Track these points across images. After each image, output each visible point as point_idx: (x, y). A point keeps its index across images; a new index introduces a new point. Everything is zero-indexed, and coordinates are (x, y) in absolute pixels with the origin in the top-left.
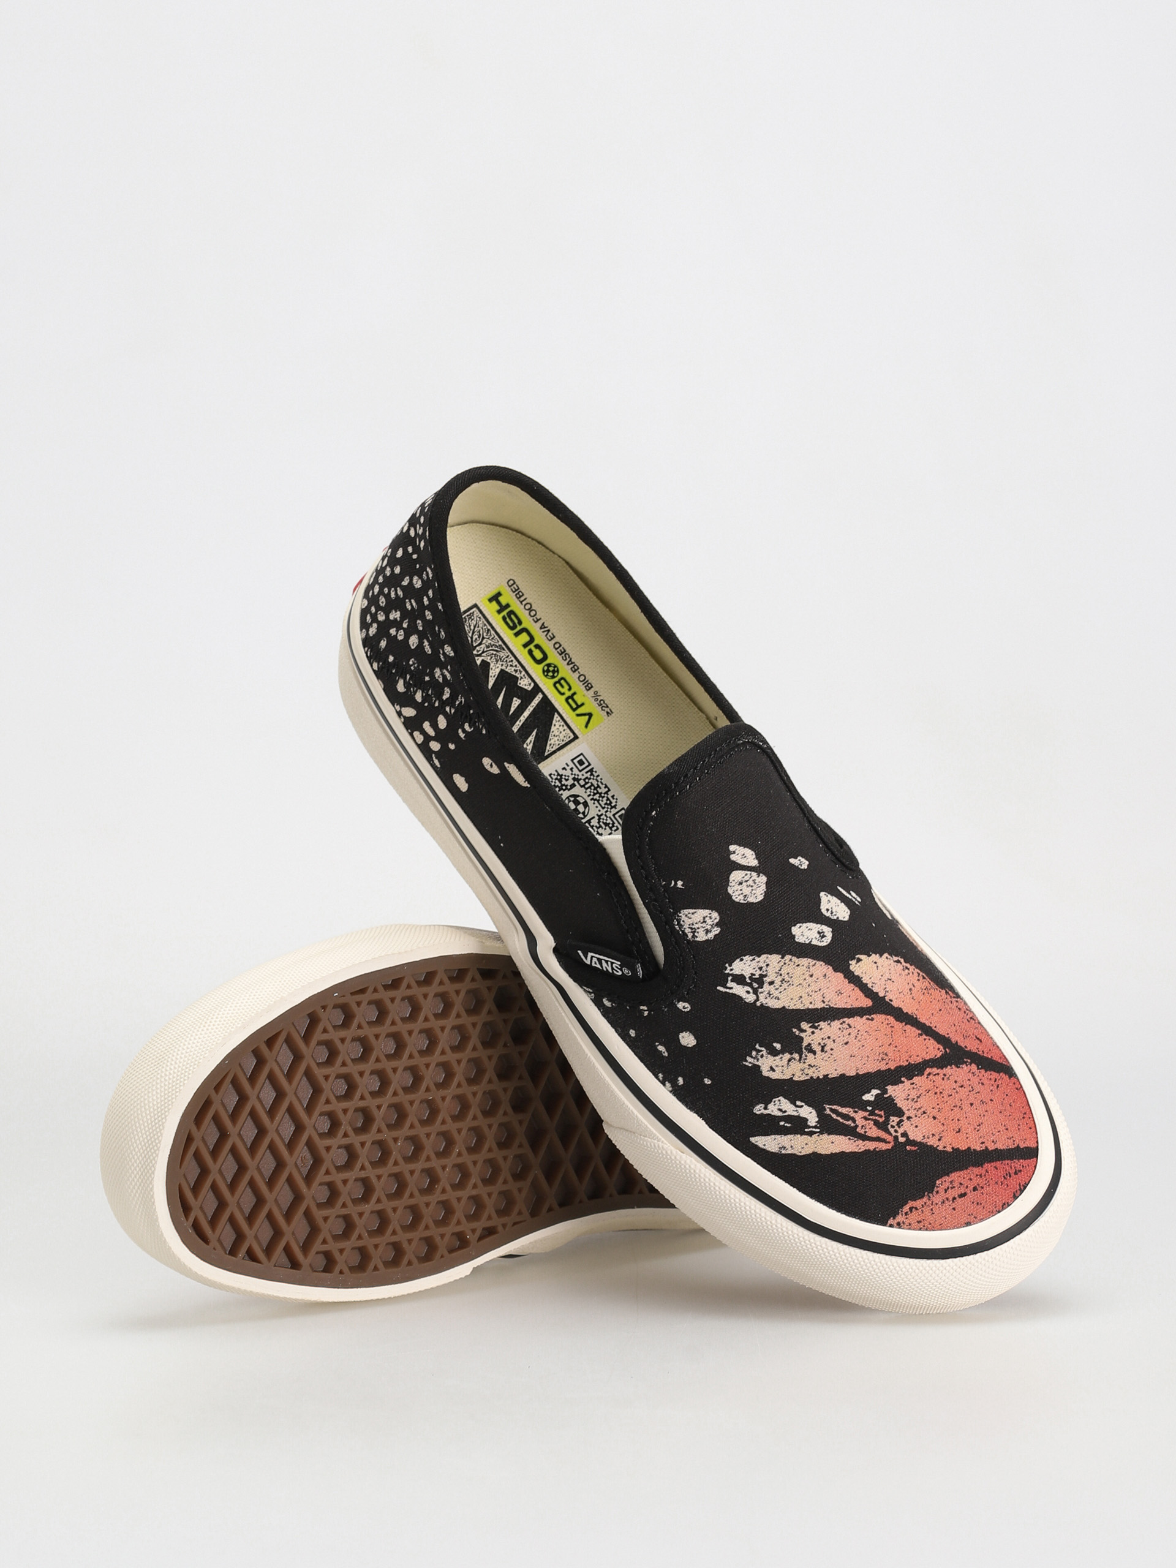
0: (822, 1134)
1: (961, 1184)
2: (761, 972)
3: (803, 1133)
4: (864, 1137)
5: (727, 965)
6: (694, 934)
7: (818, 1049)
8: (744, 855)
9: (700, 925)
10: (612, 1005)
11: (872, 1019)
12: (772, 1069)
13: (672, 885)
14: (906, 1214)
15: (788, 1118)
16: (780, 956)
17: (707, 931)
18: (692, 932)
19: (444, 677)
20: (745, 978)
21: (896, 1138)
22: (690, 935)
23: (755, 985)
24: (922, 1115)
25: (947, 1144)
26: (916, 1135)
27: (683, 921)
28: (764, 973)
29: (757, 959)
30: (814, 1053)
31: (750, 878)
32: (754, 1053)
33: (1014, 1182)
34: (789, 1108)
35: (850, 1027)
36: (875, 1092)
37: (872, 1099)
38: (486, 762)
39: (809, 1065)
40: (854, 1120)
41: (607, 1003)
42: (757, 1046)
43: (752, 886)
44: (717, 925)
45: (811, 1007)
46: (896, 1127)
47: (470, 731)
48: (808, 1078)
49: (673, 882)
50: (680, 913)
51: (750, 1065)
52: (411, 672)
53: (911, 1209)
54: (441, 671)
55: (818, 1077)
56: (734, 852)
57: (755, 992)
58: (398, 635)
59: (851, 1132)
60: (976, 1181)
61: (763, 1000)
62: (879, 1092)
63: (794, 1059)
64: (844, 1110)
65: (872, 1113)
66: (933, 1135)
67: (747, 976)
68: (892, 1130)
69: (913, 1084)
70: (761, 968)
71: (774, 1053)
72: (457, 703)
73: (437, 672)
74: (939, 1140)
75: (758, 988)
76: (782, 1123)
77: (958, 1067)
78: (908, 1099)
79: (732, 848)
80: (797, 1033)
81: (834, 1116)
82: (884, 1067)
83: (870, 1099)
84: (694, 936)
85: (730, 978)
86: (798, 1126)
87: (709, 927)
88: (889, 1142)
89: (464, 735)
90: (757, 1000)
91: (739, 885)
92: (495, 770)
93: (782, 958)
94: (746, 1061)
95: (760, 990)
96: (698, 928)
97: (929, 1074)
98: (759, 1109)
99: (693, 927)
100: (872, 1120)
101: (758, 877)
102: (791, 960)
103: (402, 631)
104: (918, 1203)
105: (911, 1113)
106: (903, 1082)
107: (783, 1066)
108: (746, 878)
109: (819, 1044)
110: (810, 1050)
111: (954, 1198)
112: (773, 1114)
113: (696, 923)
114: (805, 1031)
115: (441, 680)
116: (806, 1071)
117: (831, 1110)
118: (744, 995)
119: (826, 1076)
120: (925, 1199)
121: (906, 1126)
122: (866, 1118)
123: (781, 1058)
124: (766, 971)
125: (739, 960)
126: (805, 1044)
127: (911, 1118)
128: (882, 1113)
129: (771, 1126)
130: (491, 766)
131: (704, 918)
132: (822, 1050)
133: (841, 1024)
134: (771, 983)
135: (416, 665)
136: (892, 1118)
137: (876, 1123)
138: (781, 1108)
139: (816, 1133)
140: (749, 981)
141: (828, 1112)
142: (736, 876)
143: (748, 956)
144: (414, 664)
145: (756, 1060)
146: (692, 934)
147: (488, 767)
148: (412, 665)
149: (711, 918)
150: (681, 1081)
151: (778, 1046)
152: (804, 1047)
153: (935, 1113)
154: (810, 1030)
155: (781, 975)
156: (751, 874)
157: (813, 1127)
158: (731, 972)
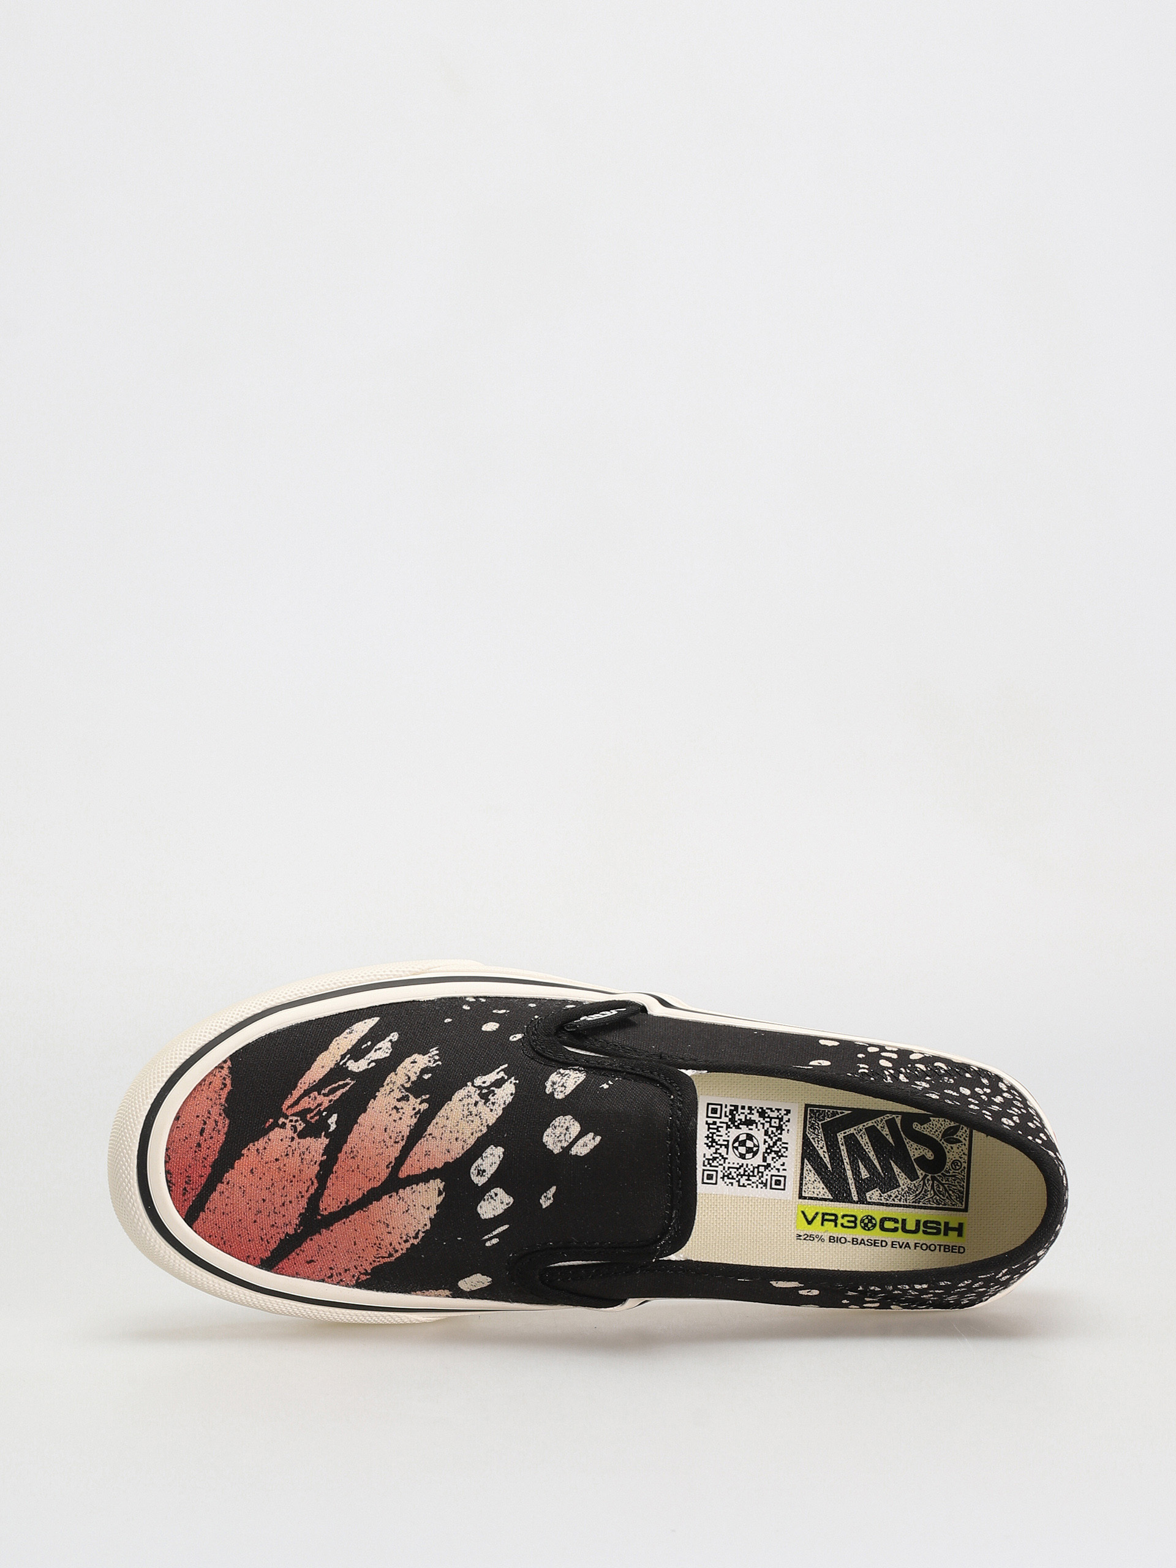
0: (336, 1064)
1: (211, 1138)
2: (490, 1102)
3: (349, 1052)
4: (307, 1093)
5: (517, 1082)
7: (399, 1105)
8: (586, 1146)
11: (388, 1167)
13: (610, 1082)
14: (224, 1079)
15: (368, 1050)
16: (490, 1125)
17: (554, 1083)
20: (496, 1088)
21: (287, 1118)
23: (485, 1091)
24: (287, 1152)
25: (250, 1153)
26: (276, 1134)
28: (488, 1104)
29: (503, 1106)
30: (399, 1100)
31: (565, 1140)
33: (180, 1181)
34: (374, 1055)
35: (395, 1142)
36: (333, 1127)
37: (329, 1121)
38: (826, 1063)
39: (393, 1090)
40: (324, 1095)
41: (571, 1005)
42: (440, 1063)
43: (558, 1137)
44: (552, 1094)
45: (434, 1121)
46: (293, 1124)
48: (385, 1084)
51: (431, 1050)
52: (944, 1075)
53: (225, 1085)
54: (924, 1086)
55: (379, 1091)
56: (594, 1139)
57: (480, 1088)
58: (981, 1090)
59: (318, 1087)
60: (204, 1152)
61: (469, 1088)
62: (330, 1131)
63: (407, 1082)
64: (339, 1093)
65: (320, 1113)
66: (265, 1148)
67: (496, 1090)
68: (295, 1118)
69: (315, 1163)
70: (493, 1104)
71: (424, 1071)
72: (889, 1078)
73: (925, 1084)
74: (258, 1150)
75: (481, 1092)
77: (300, 1214)
78: (307, 1149)
79: (598, 1138)
80: (424, 1097)
81: (341, 1083)
82: (345, 1148)
83: (330, 1119)
84: (559, 1073)
85: (506, 1077)
87: (555, 1087)
88: (287, 1109)
89: (861, 1066)
90: (473, 1085)
91: (567, 1127)
93: (488, 1126)
94: (436, 1050)
95: (478, 1092)
96: (562, 1079)
97: (312, 1183)
99: (567, 1076)
100: (314, 1109)
101: (561, 1147)
102: (481, 1131)
103: (982, 1093)
104: (224, 1094)
105: (294, 1144)
106: (322, 1156)
107: (409, 1071)
108: (568, 1136)
109: (402, 1108)
110: (405, 1098)
111: (205, 1123)
112: (383, 1042)
113: (567, 1080)
114: (420, 1104)
115: (918, 1083)
116: (391, 1085)
117: (348, 1084)
118: (485, 1078)
119: (375, 1098)
120: (223, 1101)
121: (288, 1132)
122: (320, 1105)
123: (416, 1073)
124: (488, 1107)
125: (514, 1092)
126: (411, 1097)
127: (292, 1141)
128: (313, 1121)
130: (820, 1063)
131: (565, 1087)
132: (395, 1107)
133: (403, 1136)
134: (476, 1104)
135: (946, 1080)
136: (303, 1125)
137: (310, 1110)
138: (381, 1050)
139: (341, 1061)
140: (492, 1088)
141: (348, 1081)
142: (576, 1128)
143: (511, 1100)
144: (949, 1080)
145: (431, 1055)
146: (562, 1073)
149: (562, 1092)
150: (466, 1007)
151: (426, 1077)
152: (410, 1095)
153: (280, 1164)
154: (418, 1107)
155: (476, 1115)
156: (568, 1141)
157: (347, 1061)
158: (509, 1081)
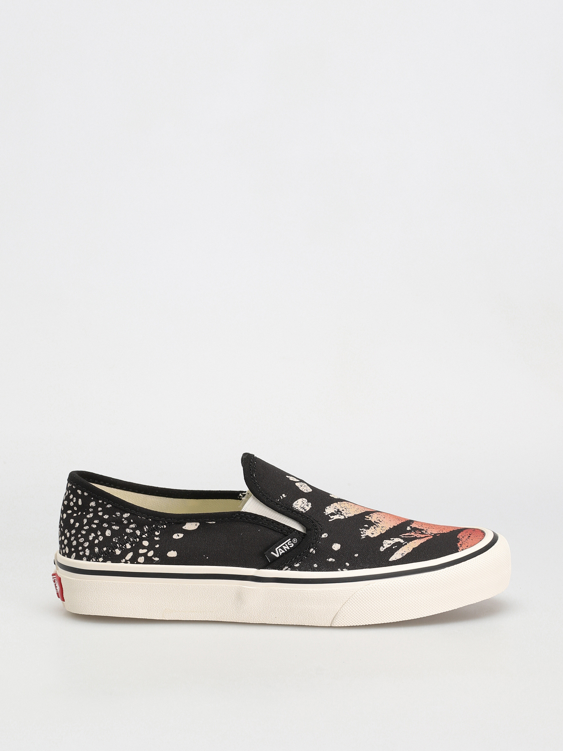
0: (409, 543)
1: (464, 536)
3: (403, 546)
4: (422, 538)
5: (324, 512)
6: (305, 509)
9: (303, 505)
10: (299, 563)
12: (373, 534)
13: (282, 498)
15: (394, 545)
16: (336, 503)
17: (307, 506)
18: (303, 509)
19: (132, 529)
22: (303, 511)
23: (339, 513)
26: (435, 532)
27: (297, 508)
29: (331, 507)
30: (379, 523)
32: (362, 532)
34: (391, 542)
36: (408, 527)
37: (410, 529)
38: (175, 536)
39: (382, 527)
40: (413, 535)
41: (297, 565)
42: (360, 530)
43: (305, 487)
44: (308, 502)
47: (159, 533)
48: (385, 531)
49: (281, 497)
50: (293, 506)
51: (365, 537)
52: (117, 543)
53: (460, 545)
54: (128, 528)
55: (388, 529)
56: (289, 478)
57: (341, 515)
58: (100, 540)
59: (416, 538)
60: (467, 534)
63: (375, 527)
65: (415, 532)
66: (439, 531)
67: (334, 512)
68: (427, 534)
70: (335, 508)
71: (368, 528)
72: (145, 530)
73: (128, 531)
74: (443, 531)
75: (341, 513)
76: (394, 547)
78: (419, 527)
79: (287, 477)
80: (367, 520)
81: (406, 537)
84: (305, 510)
85: (329, 515)
86: (399, 545)
87: (306, 504)
88: (430, 536)
89: (158, 538)
90: (345, 516)
91: (301, 487)
92: (181, 535)
94: (362, 537)
96: (304, 506)
98: (382, 549)
99: (302, 507)
100: (417, 533)
102: (340, 503)
105: (425, 529)
107: (374, 531)
108: (301, 484)
109: (377, 520)
110: (377, 523)
112: (388, 547)
113: (302, 505)
115: (132, 531)
116: (383, 529)
117: (403, 536)
118: (340, 518)
119: (390, 528)
120: (461, 542)
121: (429, 532)
123: (371, 529)
124: (337, 508)
125: (326, 509)
127: (427, 530)
129: (391, 551)
130: (178, 536)
131: (302, 502)
134: (343, 511)
135: (117, 539)
136: (422, 531)
137: (420, 534)
138: (388, 543)
139: (407, 543)
140: (336, 513)
142: (298, 485)
144: (115, 539)
145: (365, 534)
146: (304, 510)
147: (178, 538)
148: (115, 541)
149: (304, 501)
150: (347, 564)
151: (366, 526)
152: (374, 523)
154: (370, 518)
155: (343, 508)
157: (404, 543)
158: (328, 514)
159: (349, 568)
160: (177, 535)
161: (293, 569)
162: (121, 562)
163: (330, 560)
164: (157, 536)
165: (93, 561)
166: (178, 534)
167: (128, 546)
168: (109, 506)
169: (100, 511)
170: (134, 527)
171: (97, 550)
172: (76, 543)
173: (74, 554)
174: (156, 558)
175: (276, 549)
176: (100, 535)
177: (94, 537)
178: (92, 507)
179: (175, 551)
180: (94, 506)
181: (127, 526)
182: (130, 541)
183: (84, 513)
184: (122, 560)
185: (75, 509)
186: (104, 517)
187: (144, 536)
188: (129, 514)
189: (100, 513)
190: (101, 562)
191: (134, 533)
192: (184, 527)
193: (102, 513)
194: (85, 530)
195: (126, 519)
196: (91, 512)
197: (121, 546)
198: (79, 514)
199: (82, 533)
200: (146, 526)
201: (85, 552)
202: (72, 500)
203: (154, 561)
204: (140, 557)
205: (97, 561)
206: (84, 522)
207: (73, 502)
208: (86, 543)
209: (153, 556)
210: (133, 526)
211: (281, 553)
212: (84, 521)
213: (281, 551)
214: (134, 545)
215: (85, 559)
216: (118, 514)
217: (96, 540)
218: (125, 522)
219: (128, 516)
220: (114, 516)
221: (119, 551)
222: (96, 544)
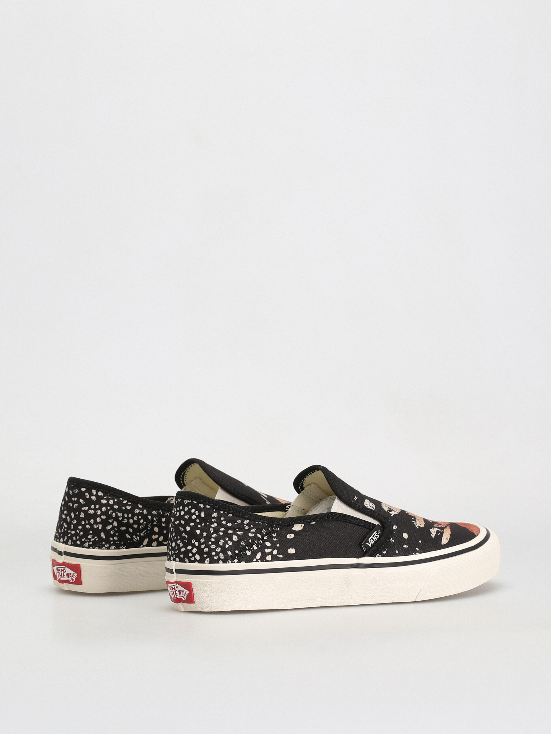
9: (370, 505)
12: (421, 524)
15: (437, 532)
18: (372, 507)
19: (253, 533)
22: (372, 509)
27: (368, 507)
32: (414, 524)
38: (288, 537)
41: (385, 552)
49: (355, 499)
50: (365, 505)
51: (418, 527)
54: (250, 533)
58: (229, 544)
71: (415, 521)
72: (264, 533)
73: (250, 535)
85: (388, 512)
92: (293, 536)
94: (416, 527)
103: (229, 542)
112: (435, 535)
115: (253, 535)
135: (244, 542)
138: (433, 532)
139: (442, 531)
144: (243, 543)
145: (416, 525)
147: (290, 538)
148: (243, 544)
150: (417, 549)
158: (386, 511)
159: (420, 552)
160: (289, 536)
161: (383, 556)
162: (253, 562)
163: (405, 546)
164: (275, 538)
165: (229, 563)
166: (290, 534)
167: (255, 548)
168: (230, 515)
169: (223, 520)
170: (255, 531)
171: (229, 553)
172: (208, 550)
173: (208, 559)
174: (280, 555)
175: (369, 540)
176: (229, 540)
177: (223, 542)
178: (214, 518)
179: (293, 549)
180: (216, 516)
181: (249, 531)
182: (256, 543)
183: (208, 524)
184: (254, 559)
185: (198, 521)
186: (228, 525)
187: (265, 538)
188: (248, 521)
189: (224, 522)
190: (237, 563)
191: (256, 536)
192: (293, 529)
193: (225, 522)
194: (214, 538)
195: (247, 525)
196: (215, 522)
197: (249, 548)
198: (203, 524)
199: (212, 540)
200: (263, 530)
201: (219, 556)
202: (194, 514)
203: (280, 558)
204: (268, 556)
205: (233, 563)
206: (211, 532)
207: (196, 516)
208: (218, 549)
209: (277, 554)
210: (253, 530)
211: (372, 543)
212: (211, 530)
213: (372, 542)
214: (259, 546)
215: (221, 562)
216: (239, 521)
217: (226, 545)
218: (247, 528)
219: (248, 522)
220: (236, 523)
221: (249, 552)
222: (227, 548)
